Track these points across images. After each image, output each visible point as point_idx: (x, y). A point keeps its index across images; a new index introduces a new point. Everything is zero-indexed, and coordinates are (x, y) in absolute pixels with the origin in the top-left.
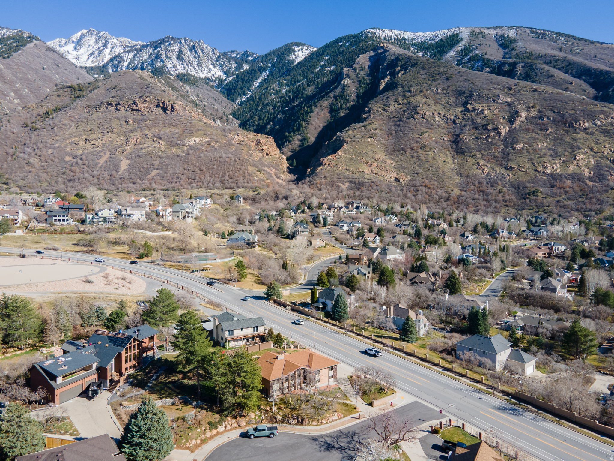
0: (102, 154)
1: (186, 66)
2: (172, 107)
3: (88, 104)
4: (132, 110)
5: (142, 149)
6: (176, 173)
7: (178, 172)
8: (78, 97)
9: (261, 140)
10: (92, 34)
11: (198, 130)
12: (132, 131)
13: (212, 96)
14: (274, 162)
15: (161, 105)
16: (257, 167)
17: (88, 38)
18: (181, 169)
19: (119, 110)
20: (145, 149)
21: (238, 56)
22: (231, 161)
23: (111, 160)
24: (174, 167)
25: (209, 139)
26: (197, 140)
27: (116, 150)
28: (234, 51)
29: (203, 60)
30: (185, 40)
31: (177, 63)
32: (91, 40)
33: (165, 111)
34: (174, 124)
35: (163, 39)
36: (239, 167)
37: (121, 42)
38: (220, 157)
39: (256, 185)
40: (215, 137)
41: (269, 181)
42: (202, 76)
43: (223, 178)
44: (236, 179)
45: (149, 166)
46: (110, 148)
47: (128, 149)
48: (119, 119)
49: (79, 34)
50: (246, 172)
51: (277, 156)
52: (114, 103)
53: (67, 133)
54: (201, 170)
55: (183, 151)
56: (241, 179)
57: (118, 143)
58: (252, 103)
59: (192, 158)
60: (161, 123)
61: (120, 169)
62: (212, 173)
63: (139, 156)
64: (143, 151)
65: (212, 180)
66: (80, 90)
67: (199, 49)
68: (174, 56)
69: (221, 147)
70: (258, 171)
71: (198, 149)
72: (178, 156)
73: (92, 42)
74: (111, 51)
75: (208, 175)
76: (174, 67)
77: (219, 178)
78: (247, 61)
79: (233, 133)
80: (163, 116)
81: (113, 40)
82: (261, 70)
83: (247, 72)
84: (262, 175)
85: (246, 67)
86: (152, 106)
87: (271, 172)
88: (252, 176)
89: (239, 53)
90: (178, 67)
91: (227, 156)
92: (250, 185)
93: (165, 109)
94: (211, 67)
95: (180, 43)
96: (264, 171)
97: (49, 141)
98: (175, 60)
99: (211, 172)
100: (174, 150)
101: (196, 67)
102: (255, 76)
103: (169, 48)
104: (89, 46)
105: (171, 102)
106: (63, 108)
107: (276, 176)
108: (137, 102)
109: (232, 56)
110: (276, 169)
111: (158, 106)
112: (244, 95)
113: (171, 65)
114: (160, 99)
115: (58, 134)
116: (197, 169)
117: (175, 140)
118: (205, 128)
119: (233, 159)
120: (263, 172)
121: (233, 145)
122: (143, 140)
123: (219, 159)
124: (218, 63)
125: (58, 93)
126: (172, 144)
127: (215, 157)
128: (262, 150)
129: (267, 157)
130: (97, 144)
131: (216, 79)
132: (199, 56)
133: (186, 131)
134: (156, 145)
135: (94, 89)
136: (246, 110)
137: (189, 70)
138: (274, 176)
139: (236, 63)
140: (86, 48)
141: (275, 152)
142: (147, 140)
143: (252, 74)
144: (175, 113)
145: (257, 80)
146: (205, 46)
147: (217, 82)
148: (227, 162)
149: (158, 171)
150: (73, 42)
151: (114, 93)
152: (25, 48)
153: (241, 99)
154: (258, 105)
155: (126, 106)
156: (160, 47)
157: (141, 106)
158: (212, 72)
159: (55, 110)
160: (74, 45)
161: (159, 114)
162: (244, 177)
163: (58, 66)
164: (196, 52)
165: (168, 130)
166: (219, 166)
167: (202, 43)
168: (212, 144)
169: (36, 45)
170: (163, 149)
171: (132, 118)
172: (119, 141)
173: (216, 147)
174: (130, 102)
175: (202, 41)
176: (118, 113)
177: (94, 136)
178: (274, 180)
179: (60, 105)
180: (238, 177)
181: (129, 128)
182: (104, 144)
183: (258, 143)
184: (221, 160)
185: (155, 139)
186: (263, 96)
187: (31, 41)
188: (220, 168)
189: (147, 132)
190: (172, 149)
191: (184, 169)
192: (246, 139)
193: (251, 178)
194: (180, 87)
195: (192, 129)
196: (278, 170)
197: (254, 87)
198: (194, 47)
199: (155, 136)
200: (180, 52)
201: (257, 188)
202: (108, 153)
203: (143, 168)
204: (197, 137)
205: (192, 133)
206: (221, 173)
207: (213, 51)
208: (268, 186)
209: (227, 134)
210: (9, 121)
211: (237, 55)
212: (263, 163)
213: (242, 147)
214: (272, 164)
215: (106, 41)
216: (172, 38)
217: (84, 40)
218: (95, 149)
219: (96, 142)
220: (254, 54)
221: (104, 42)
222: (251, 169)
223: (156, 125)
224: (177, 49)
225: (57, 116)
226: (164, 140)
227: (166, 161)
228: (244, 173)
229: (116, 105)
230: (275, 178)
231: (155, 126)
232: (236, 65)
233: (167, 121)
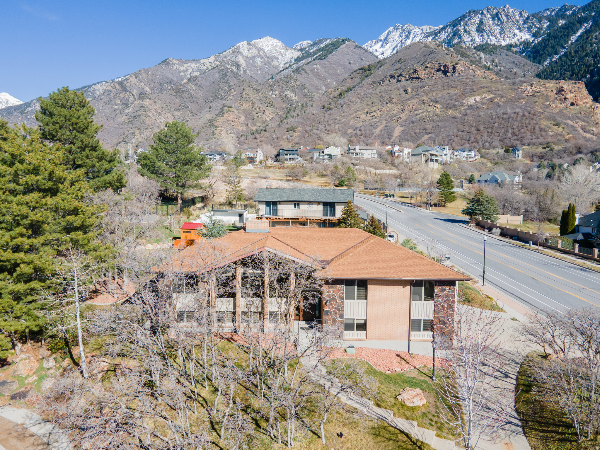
0: (379, 124)
1: (486, 37)
2: (454, 68)
3: (374, 80)
4: (413, 78)
5: (416, 115)
6: (448, 136)
7: (451, 134)
8: (367, 76)
9: (565, 88)
10: (397, 29)
11: (481, 87)
12: (409, 99)
13: (513, 60)
14: (583, 113)
15: (442, 68)
16: (554, 121)
17: (394, 34)
18: (454, 131)
19: (400, 81)
20: (419, 114)
21: (553, 14)
22: (517, 117)
23: (386, 128)
24: (447, 129)
25: (493, 96)
26: (478, 99)
27: (391, 119)
28: (548, 9)
29: (507, 26)
30: (488, 9)
31: (476, 36)
32: (396, 36)
33: (445, 74)
34: (453, 86)
35: (464, 15)
36: (527, 122)
37: (422, 30)
38: (503, 114)
39: (550, 139)
40: (501, 93)
41: (570, 136)
42: (504, 43)
43: (504, 137)
44: (521, 135)
45: (421, 131)
46: (387, 117)
47: (403, 116)
48: (399, 90)
49: (387, 32)
50: (537, 126)
51: (588, 105)
52: (396, 76)
53: (353, 108)
54: (478, 130)
55: (460, 112)
56: (528, 136)
57: (394, 112)
58: (564, 59)
59: (470, 118)
60: (440, 87)
61: (392, 136)
62: (492, 133)
63: (413, 122)
64: (418, 116)
65: (489, 139)
66: (369, 70)
67: (503, 16)
68: (473, 29)
69: (506, 102)
70: (555, 125)
71: (477, 108)
72: (454, 118)
73: (396, 37)
74: (412, 41)
75: (485, 134)
76: (472, 41)
77: (499, 136)
78: (563, 17)
79: (525, 84)
80: (443, 79)
81: (415, 30)
82: (581, 22)
83: (563, 27)
84: (560, 129)
85: (561, 22)
86: (432, 71)
87: (575, 125)
88: (545, 131)
89: (554, 10)
90: (477, 40)
91: (513, 111)
92: (541, 140)
93: (445, 72)
94: (517, 31)
95: (482, 13)
96: (565, 124)
97: (338, 118)
98: (474, 33)
99: (490, 130)
100: (450, 112)
101: (498, 36)
102: (572, 30)
103: (469, 22)
104: (394, 41)
105: (453, 64)
106: (353, 88)
107: (582, 129)
108: (418, 69)
109: (545, 15)
110: (584, 121)
111: (438, 70)
112: (556, 53)
113: (469, 40)
114: (442, 62)
115: (345, 110)
116: (473, 130)
117: (453, 101)
118: (489, 85)
119: (521, 114)
120: (563, 126)
121: (523, 98)
122: (419, 106)
123: (502, 116)
124: (526, 26)
125: (352, 76)
126: (449, 106)
127: (497, 115)
128: (565, 99)
129: (571, 107)
130: (376, 116)
131: (521, 44)
132: (502, 23)
133: (466, 91)
134: (432, 109)
135: (381, 66)
136: (555, 69)
137: (489, 40)
138: (579, 129)
139: (549, 21)
140: (391, 44)
141: (585, 101)
142: (423, 105)
143: (570, 29)
144: (457, 74)
145: (575, 33)
146: (511, 10)
147: (522, 47)
148: (512, 118)
149: (430, 135)
150: (381, 40)
151: (398, 66)
152: (338, 49)
153: (551, 59)
154: (573, 60)
155: (407, 76)
156: (460, 24)
157: (422, 73)
158: (517, 38)
159: (347, 91)
160: (381, 43)
161: (440, 78)
162: (533, 132)
163: (362, 59)
164: (499, 19)
165: (446, 92)
166: (501, 124)
167: (508, 8)
168: (496, 100)
169: (347, 45)
170: (438, 111)
171: (411, 86)
172: (395, 109)
173: (500, 103)
174: (412, 71)
175: (508, 6)
176: (399, 84)
177: (374, 108)
178: (579, 134)
179: (351, 86)
180: (524, 133)
181: (407, 96)
182: (381, 115)
183: (560, 91)
184: (505, 116)
185: (432, 103)
186: (581, 49)
187: (344, 43)
188: (502, 126)
189: (424, 98)
190: (448, 112)
191: (459, 131)
192: (543, 89)
193: (544, 133)
194: (473, 54)
195: (474, 87)
196: (587, 122)
197: (570, 42)
198: (497, 14)
199: (432, 101)
200: (481, 23)
201: (550, 144)
202: (384, 122)
203: (415, 133)
204: (478, 95)
205: (473, 92)
206: (503, 131)
207: (521, 13)
208: (567, 141)
209: (516, 87)
210: (312, 106)
211: (551, 13)
212: (564, 115)
213: (536, 99)
214: (580, 115)
215: (409, 32)
216: (474, 11)
217: (390, 36)
218: (374, 120)
219: (375, 114)
220: (575, 6)
221: (407, 34)
222: (544, 123)
223: (435, 89)
224: (477, 21)
225: (347, 96)
226: (441, 103)
227: (440, 124)
228: (534, 129)
229: (398, 76)
230: (581, 132)
231: (433, 91)
232: (548, 24)
233: (446, 84)
